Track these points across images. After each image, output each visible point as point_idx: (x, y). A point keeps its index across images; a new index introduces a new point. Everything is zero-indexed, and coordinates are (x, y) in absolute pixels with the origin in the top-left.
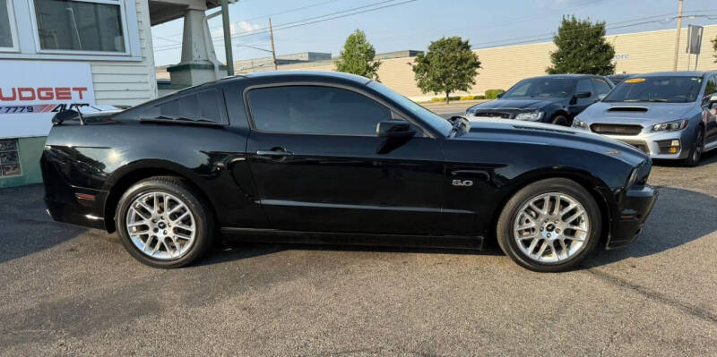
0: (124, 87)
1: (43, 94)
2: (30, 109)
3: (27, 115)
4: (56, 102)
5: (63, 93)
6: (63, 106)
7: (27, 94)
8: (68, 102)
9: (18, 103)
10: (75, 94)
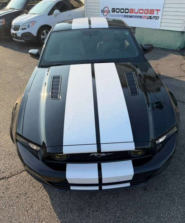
0: (175, 10)
1: (146, 11)
2: (141, 17)
3: (139, 19)
4: (149, 15)
5: (152, 11)
6: (151, 17)
7: (141, 11)
8: (152, 15)
9: (138, 14)
10: (156, 12)
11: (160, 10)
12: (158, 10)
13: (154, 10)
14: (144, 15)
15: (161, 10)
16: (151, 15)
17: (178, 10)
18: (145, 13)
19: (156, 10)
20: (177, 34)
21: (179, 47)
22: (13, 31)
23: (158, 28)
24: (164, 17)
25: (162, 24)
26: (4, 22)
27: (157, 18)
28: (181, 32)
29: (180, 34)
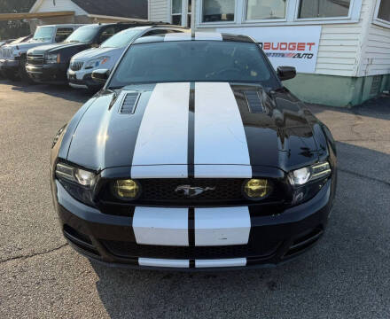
0: (339, 43)
1: (291, 46)
2: (283, 55)
3: (281, 58)
4: (296, 52)
5: (301, 46)
6: (299, 55)
7: (283, 46)
8: (302, 52)
9: (278, 51)
10: (307, 47)
11: (314, 44)
12: (311, 44)
13: (304, 44)
14: (288, 51)
15: (317, 45)
16: (299, 52)
17: (344, 43)
18: (290, 49)
19: (308, 44)
20: (345, 81)
21: (350, 103)
22: (71, 72)
23: (312, 72)
24: (321, 54)
25: (319, 66)
26: (59, 59)
27: (309, 56)
28: (353, 77)
29: (350, 81)
